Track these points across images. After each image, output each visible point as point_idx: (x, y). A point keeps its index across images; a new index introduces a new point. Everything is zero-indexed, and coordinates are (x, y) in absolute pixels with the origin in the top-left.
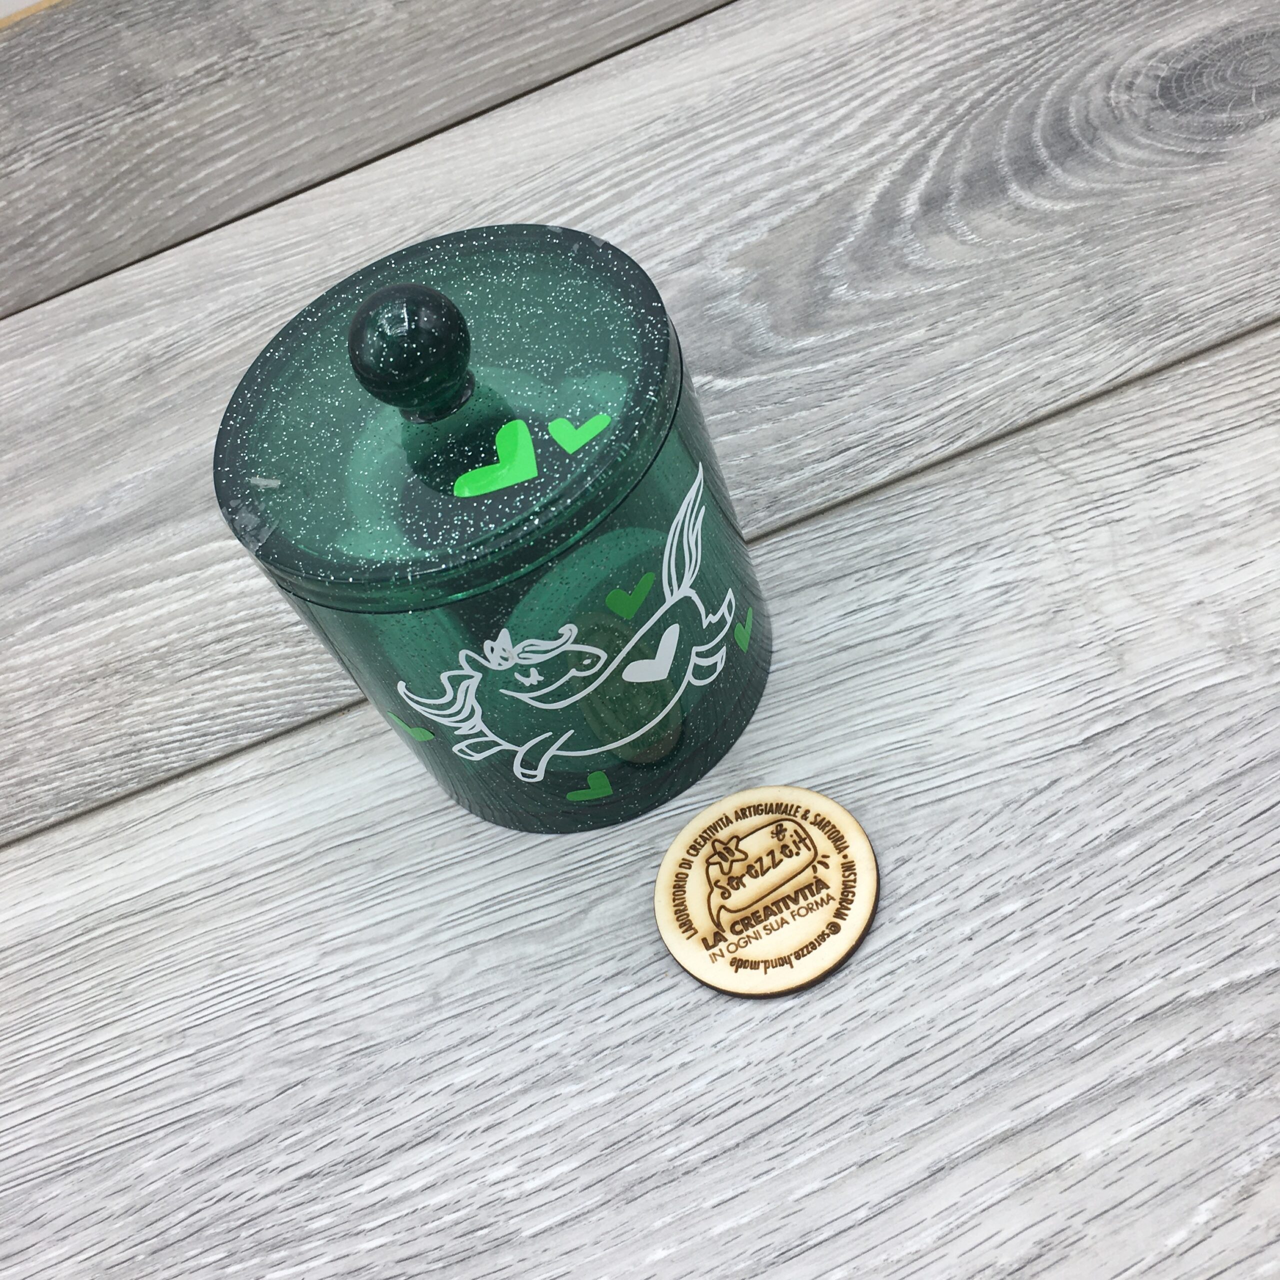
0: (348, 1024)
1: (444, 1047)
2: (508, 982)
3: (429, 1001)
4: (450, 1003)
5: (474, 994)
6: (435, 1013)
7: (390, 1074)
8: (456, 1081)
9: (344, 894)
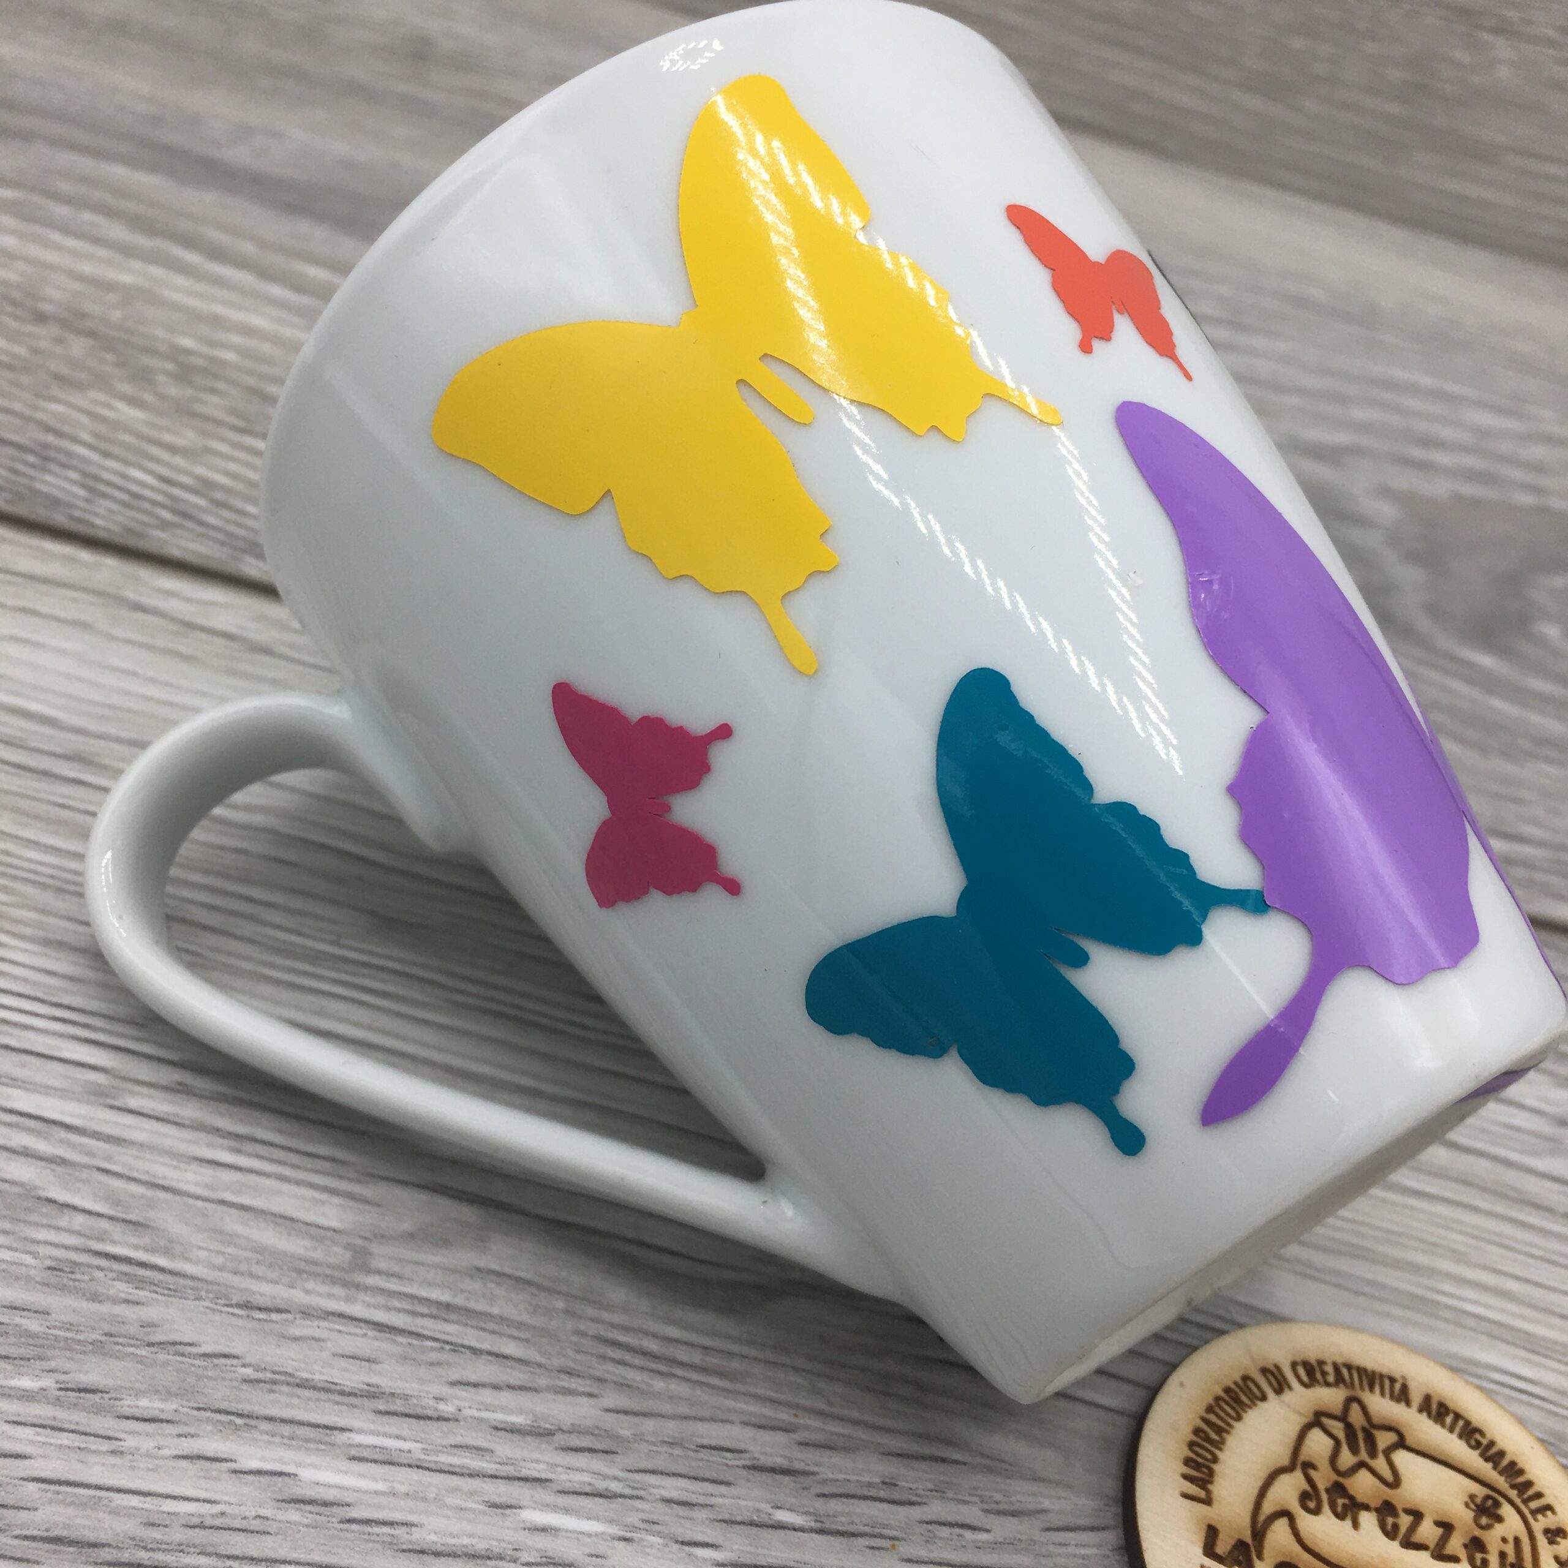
0: (133, 1188)
1: (317, 1377)
2: (534, 1328)
3: (339, 1255)
4: (382, 1291)
5: (448, 1306)
6: (338, 1290)
7: (162, 1357)
8: (306, 1474)
9: (282, 936)
